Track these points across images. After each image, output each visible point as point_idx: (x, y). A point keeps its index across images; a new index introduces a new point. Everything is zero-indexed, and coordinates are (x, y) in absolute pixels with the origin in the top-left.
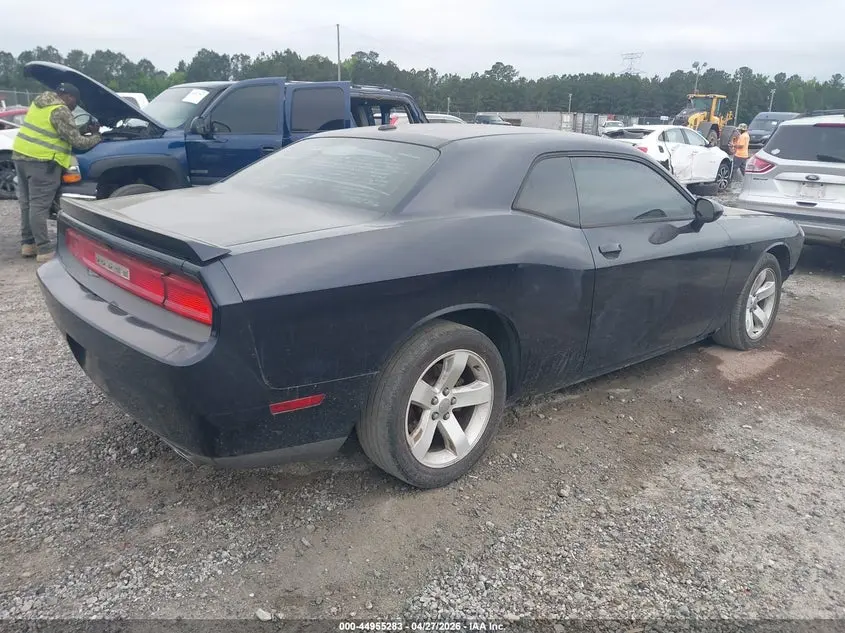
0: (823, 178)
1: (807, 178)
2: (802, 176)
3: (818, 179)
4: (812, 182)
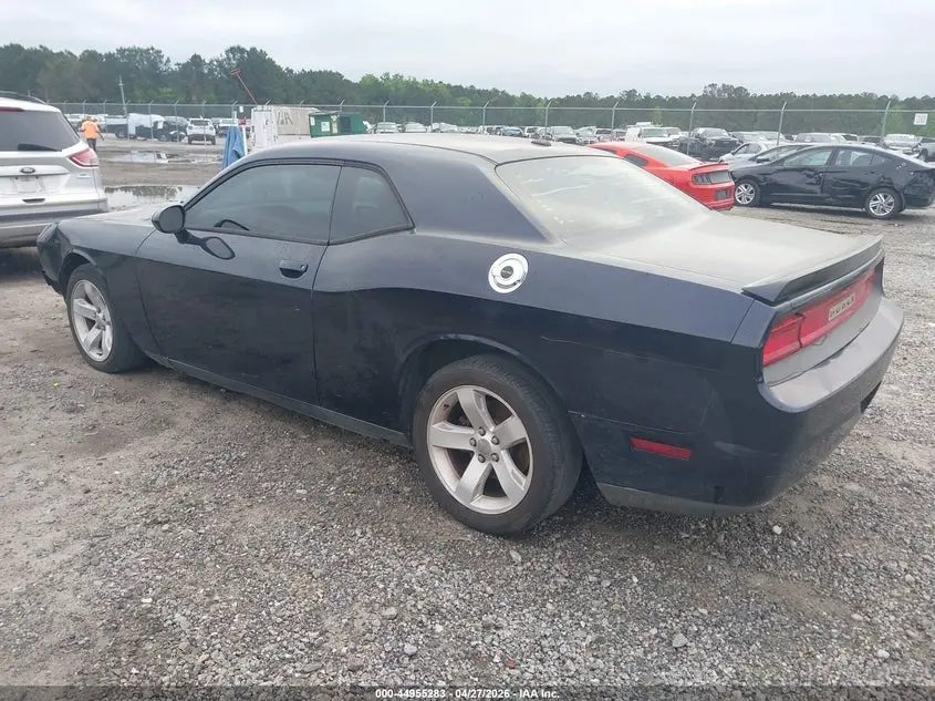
0: (40, 169)
1: (22, 171)
2: (16, 170)
3: (34, 171)
4: (28, 176)
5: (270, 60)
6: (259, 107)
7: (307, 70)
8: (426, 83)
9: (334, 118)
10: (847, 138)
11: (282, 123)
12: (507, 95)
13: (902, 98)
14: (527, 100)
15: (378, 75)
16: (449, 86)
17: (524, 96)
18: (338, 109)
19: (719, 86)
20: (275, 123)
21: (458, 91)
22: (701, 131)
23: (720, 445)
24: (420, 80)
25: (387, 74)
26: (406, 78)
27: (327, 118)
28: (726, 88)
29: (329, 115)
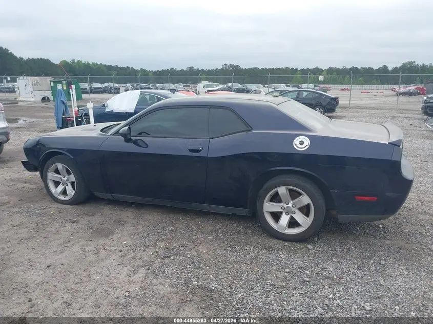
5: (11, 53)
6: (21, 78)
7: (31, 58)
8: (94, 64)
9: (64, 82)
10: (287, 86)
11: (35, 85)
12: (134, 69)
13: (299, 69)
14: (144, 72)
15: (69, 60)
16: (105, 66)
17: (142, 70)
18: (64, 78)
19: (228, 65)
20: (31, 85)
21: (110, 68)
22: (230, 84)
23: (387, 194)
24: (90, 63)
25: (74, 60)
26: (83, 62)
27: (60, 82)
28: (231, 66)
29: (61, 81)
